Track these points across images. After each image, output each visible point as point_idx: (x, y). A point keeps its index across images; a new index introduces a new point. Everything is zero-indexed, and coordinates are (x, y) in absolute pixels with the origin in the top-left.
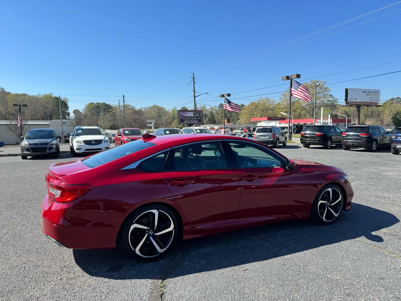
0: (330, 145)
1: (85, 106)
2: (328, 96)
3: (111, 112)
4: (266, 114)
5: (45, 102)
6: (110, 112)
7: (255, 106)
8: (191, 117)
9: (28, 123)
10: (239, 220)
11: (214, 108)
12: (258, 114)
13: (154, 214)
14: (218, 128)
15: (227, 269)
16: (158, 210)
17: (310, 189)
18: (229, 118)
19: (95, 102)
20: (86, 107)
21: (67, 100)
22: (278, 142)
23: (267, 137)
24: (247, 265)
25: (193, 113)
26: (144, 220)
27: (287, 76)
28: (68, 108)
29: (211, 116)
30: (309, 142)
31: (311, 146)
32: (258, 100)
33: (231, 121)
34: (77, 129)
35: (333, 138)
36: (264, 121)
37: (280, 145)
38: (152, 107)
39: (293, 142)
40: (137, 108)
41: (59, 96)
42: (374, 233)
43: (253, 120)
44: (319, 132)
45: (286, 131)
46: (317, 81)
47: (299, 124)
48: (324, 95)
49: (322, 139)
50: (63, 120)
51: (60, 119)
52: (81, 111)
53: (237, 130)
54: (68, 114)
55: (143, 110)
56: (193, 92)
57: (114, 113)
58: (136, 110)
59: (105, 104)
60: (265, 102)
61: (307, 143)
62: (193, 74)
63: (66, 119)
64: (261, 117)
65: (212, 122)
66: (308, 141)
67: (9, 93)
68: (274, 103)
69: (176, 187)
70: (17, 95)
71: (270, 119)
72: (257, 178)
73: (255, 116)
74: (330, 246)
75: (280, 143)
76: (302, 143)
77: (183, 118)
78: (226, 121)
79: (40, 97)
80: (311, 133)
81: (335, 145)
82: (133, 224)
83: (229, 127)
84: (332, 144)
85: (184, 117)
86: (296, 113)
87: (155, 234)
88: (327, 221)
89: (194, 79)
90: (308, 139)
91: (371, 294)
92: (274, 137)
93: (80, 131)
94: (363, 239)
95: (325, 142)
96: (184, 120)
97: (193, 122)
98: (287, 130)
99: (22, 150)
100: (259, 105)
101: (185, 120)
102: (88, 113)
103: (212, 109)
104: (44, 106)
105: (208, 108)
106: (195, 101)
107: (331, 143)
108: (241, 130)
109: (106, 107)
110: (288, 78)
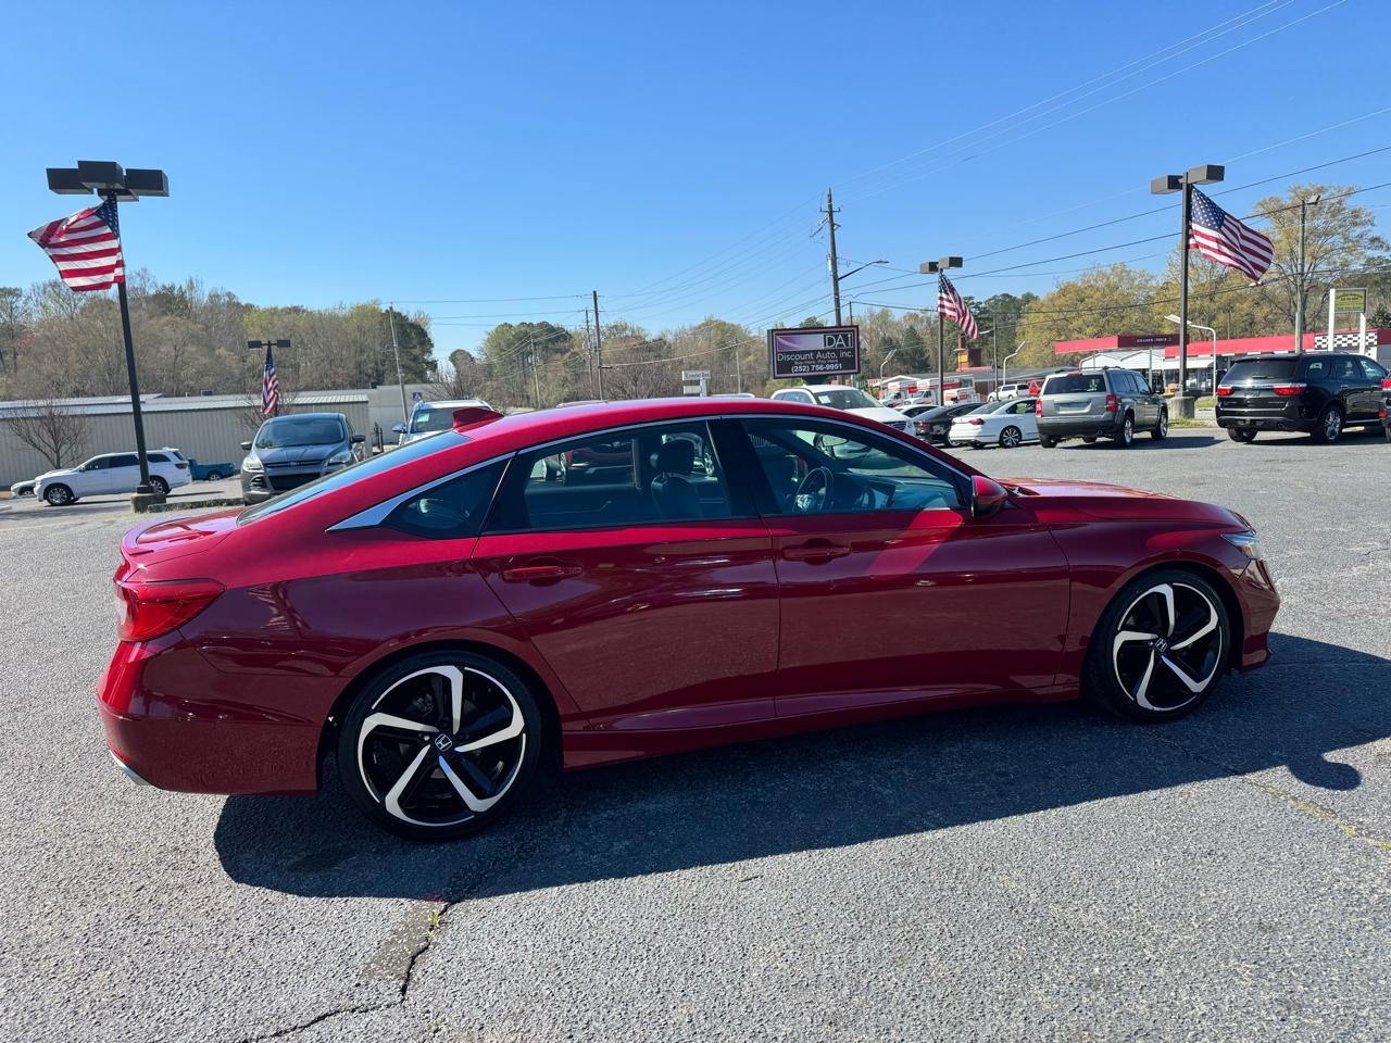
0: (1337, 430)
1: (486, 337)
2: (1365, 241)
3: (567, 351)
4: (1118, 326)
5: (359, 328)
6: (562, 352)
7: (1074, 299)
8: (815, 352)
9: (299, 400)
10: (780, 700)
11: (921, 315)
12: (1084, 327)
13: (446, 682)
14: (931, 387)
15: (688, 873)
16: (460, 666)
17: (1073, 588)
18: (977, 346)
19: (515, 322)
20: (488, 341)
21: (427, 320)
22: (1128, 424)
23: (1087, 410)
24: (768, 860)
25: (822, 335)
26: (418, 702)
27: (1170, 177)
28: (432, 346)
29: (911, 345)
30: (1248, 422)
31: (1261, 436)
32: (1085, 275)
33: (985, 359)
34: (416, 412)
35: (1350, 400)
36: (1105, 351)
37: (1136, 436)
38: (700, 327)
39: (1196, 425)
40: (652, 333)
41: (391, 308)
42: (1332, 757)
43: (1064, 351)
44: (1289, 382)
45: (1192, 385)
46: (1319, 186)
47: (1241, 355)
48: (1346, 239)
49: (1300, 409)
50: (407, 387)
51: (397, 383)
52: (474, 354)
53: (1005, 389)
54: (433, 365)
55: (670, 338)
56: (830, 262)
57: (576, 354)
58: (647, 339)
59: (547, 328)
60: (1114, 280)
61: (1241, 423)
62: (830, 196)
63: (426, 381)
64: (1098, 335)
65: (914, 367)
66: (1246, 415)
67: (249, 307)
68: (1147, 281)
69: (527, 585)
70: (274, 312)
71: (1128, 342)
72: (846, 550)
73: (1075, 335)
74: (1122, 801)
75: (1138, 428)
76: (1222, 424)
77: (788, 357)
78: (964, 358)
79: (341, 313)
80: (1256, 386)
81: (1362, 428)
82: (369, 713)
83: (971, 381)
84: (1344, 425)
85: (790, 353)
86: (1233, 315)
87: (458, 749)
88: (1155, 708)
89: (831, 213)
90: (1246, 410)
91: (1187, 986)
92: (1113, 409)
93: (425, 418)
94: (1279, 777)
95: (1315, 419)
96: (792, 363)
97: (825, 370)
98: (1195, 380)
99: (246, 487)
100: (1088, 292)
101: (796, 363)
102: (495, 360)
103: (912, 321)
104: (355, 342)
105: (898, 315)
106: (837, 294)
107: (1343, 421)
108: (1020, 388)
109: (553, 336)
110: (1174, 183)
